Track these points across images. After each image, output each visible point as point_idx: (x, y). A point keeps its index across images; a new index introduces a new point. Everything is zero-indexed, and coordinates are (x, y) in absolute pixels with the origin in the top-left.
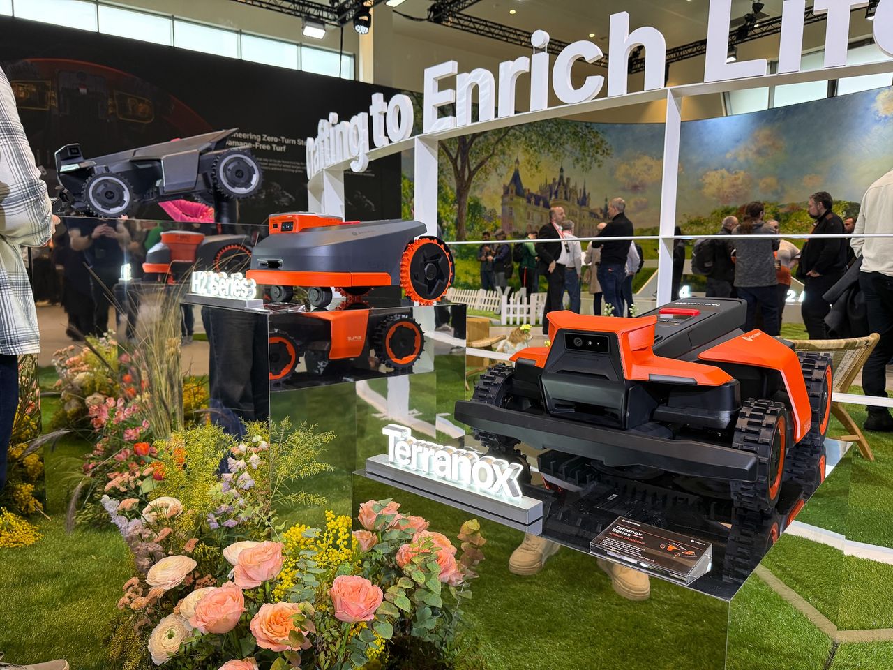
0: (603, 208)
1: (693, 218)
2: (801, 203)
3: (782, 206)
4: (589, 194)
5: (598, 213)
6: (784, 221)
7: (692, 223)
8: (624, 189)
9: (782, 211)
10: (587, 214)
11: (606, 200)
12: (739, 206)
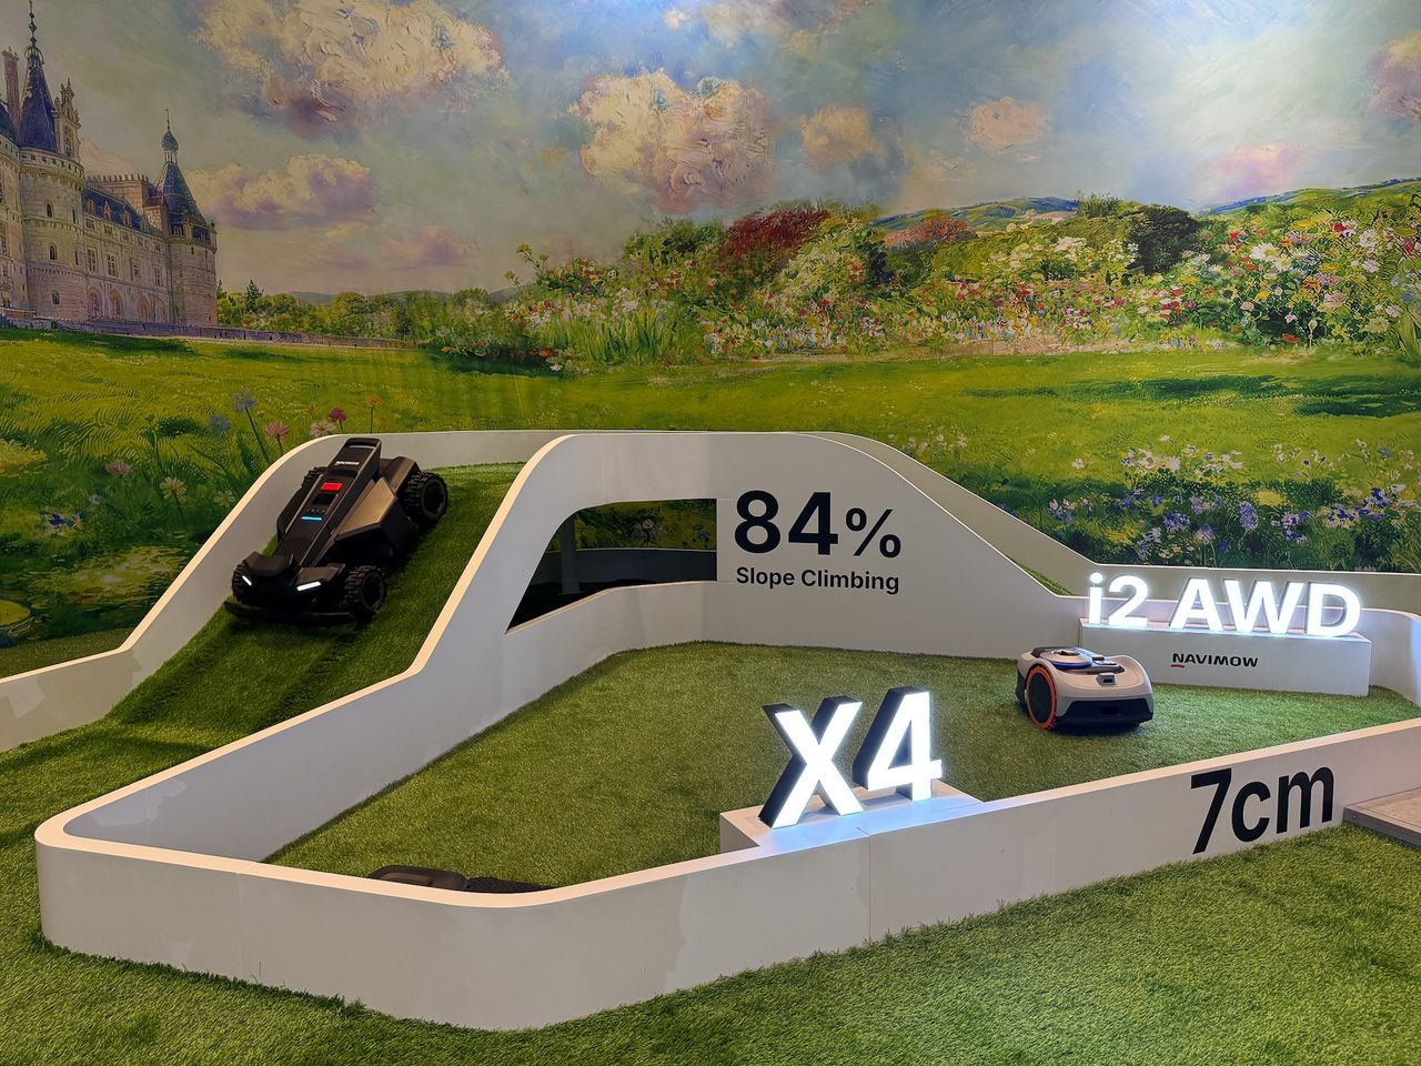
0: (158, 178)
1: (560, 266)
2: (966, 211)
3: (894, 223)
5: (136, 201)
6: (906, 279)
7: (554, 285)
9: (894, 240)
11: (170, 142)
12: (729, 223)
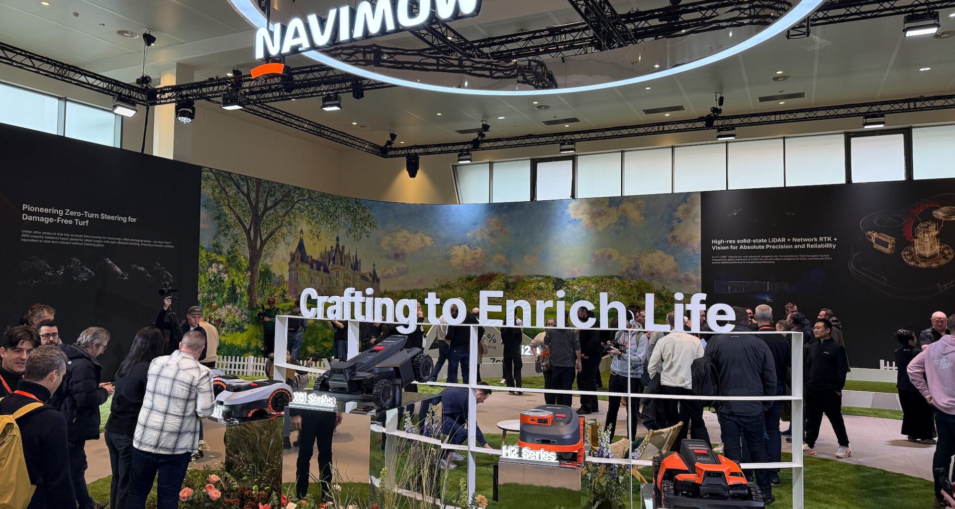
0: (372, 272)
1: (444, 283)
2: (523, 276)
3: (510, 277)
4: (360, 260)
5: (368, 277)
6: (513, 288)
7: (443, 287)
8: (388, 257)
9: (510, 280)
10: (358, 277)
11: (374, 265)
12: (478, 275)
